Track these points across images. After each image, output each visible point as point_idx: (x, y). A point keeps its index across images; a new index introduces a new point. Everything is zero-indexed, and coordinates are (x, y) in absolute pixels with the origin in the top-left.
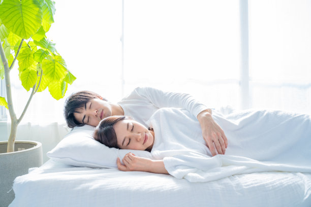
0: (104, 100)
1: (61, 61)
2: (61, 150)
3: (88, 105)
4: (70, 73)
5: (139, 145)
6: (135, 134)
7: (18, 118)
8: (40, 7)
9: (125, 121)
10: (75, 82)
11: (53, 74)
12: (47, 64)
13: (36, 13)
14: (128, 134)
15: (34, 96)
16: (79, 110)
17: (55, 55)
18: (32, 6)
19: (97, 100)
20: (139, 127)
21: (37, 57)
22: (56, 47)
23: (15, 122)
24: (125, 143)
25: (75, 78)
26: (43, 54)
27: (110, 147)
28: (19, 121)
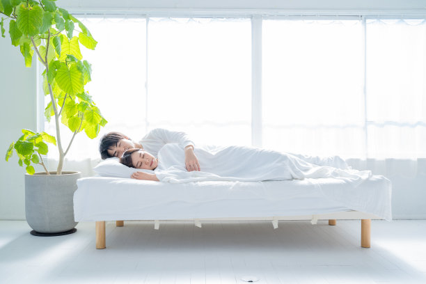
0: (129, 139)
1: (97, 111)
2: (100, 167)
3: (118, 144)
4: (103, 119)
5: (147, 166)
6: (144, 160)
7: (64, 152)
8: (82, 72)
9: (139, 152)
10: (107, 125)
11: (91, 120)
12: (87, 113)
13: (79, 77)
14: (141, 160)
15: (76, 135)
16: (112, 147)
17: (92, 106)
18: (77, 72)
19: (125, 140)
20: (148, 155)
21: (80, 108)
22: (92, 99)
23: (62, 155)
24: (139, 165)
25: (107, 122)
26: (84, 106)
27: (130, 167)
28: (65, 154)
